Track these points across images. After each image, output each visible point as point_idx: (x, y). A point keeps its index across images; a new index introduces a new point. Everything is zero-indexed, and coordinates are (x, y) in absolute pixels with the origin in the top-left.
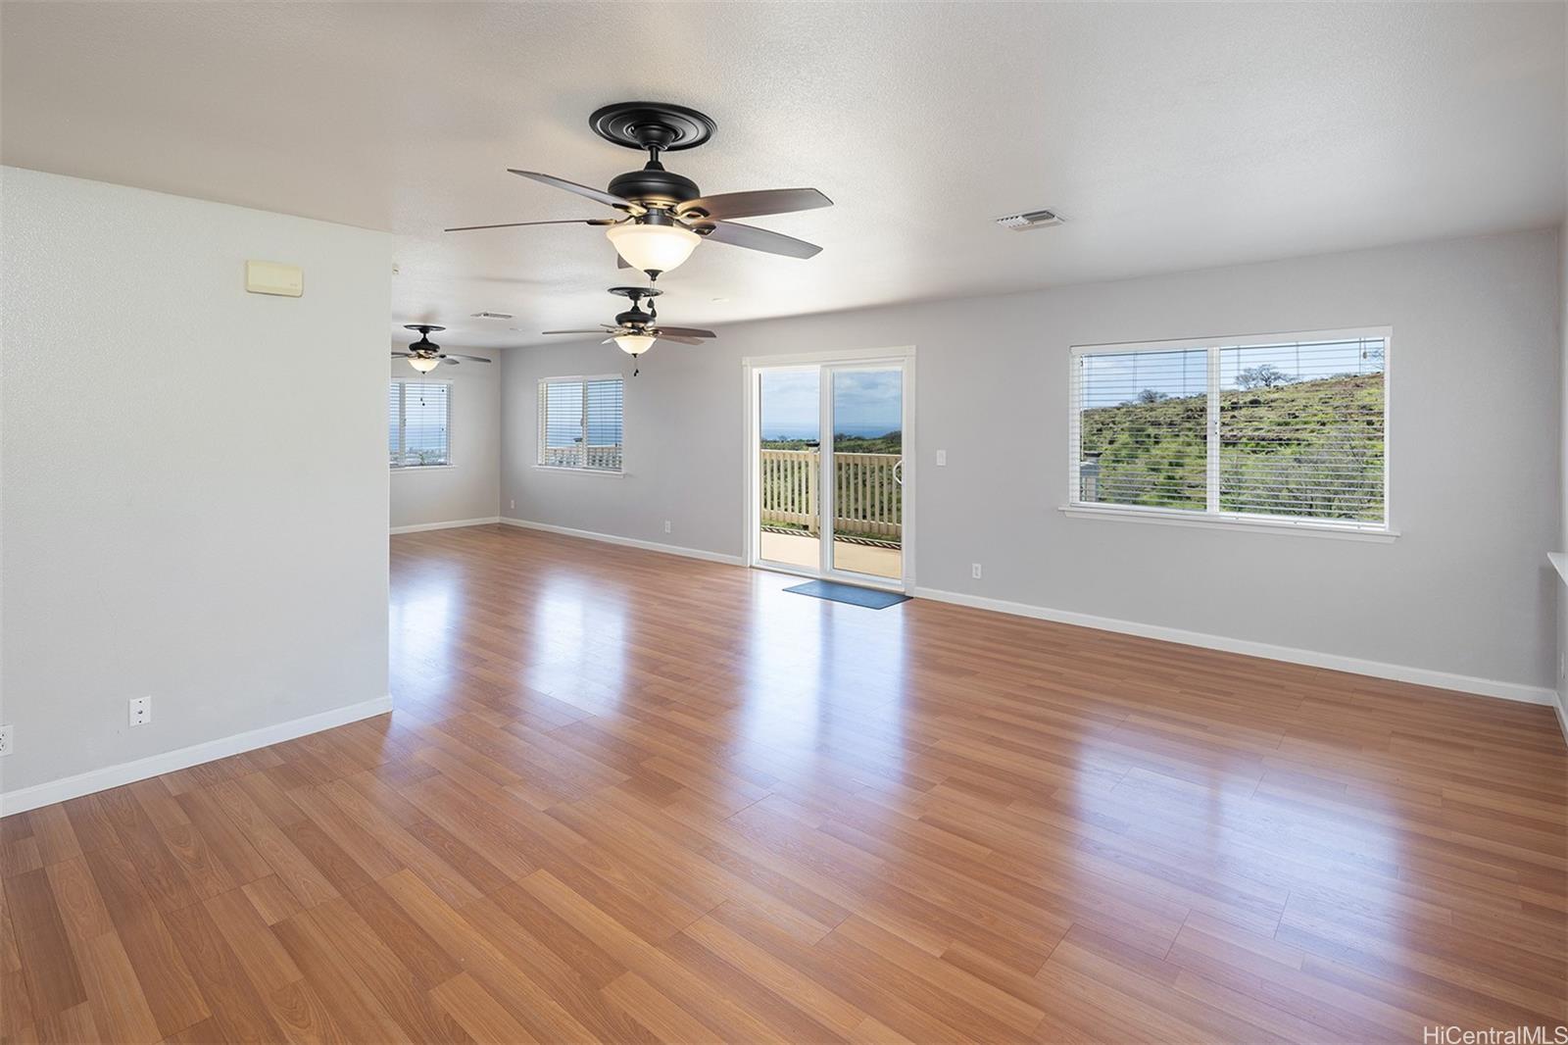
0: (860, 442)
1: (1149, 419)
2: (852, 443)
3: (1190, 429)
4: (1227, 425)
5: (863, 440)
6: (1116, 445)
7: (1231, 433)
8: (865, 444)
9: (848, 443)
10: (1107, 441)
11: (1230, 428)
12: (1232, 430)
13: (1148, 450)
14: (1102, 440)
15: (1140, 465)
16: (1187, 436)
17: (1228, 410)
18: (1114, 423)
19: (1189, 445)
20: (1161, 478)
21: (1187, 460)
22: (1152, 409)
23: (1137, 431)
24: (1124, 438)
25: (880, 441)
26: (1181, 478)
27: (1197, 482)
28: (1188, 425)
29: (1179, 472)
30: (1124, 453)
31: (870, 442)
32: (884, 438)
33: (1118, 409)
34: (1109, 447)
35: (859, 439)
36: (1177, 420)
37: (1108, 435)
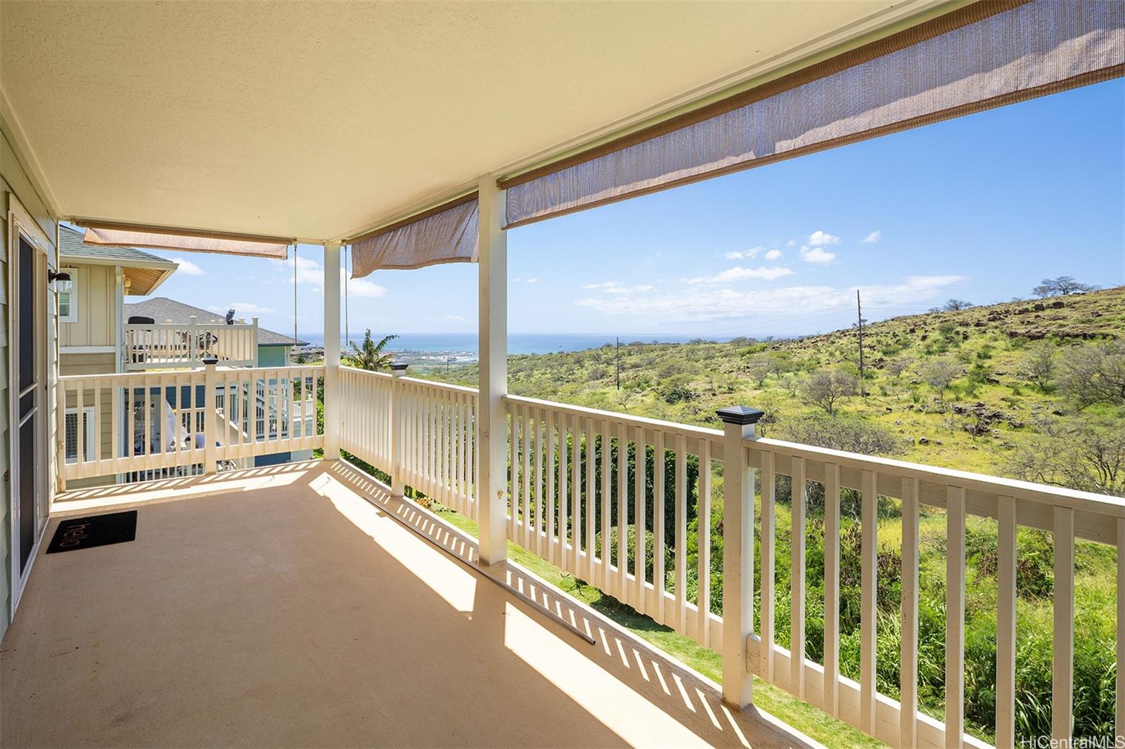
0: (713, 345)
1: (958, 320)
2: (707, 346)
3: (996, 327)
4: (1032, 323)
6: (928, 341)
7: (1036, 330)
8: (717, 346)
9: (704, 346)
10: (920, 338)
11: (1034, 326)
12: (1037, 327)
13: (957, 346)
14: (914, 337)
15: (951, 356)
16: (993, 332)
17: (1032, 311)
18: (925, 324)
19: (996, 340)
20: (971, 367)
21: (992, 353)
22: (959, 314)
23: (945, 330)
24: (935, 335)
26: (989, 367)
27: (1005, 371)
28: (993, 324)
29: (987, 363)
30: (935, 348)
31: (721, 345)
32: (731, 342)
33: (928, 315)
34: (921, 343)
35: (713, 343)
36: (984, 321)
37: (920, 333)
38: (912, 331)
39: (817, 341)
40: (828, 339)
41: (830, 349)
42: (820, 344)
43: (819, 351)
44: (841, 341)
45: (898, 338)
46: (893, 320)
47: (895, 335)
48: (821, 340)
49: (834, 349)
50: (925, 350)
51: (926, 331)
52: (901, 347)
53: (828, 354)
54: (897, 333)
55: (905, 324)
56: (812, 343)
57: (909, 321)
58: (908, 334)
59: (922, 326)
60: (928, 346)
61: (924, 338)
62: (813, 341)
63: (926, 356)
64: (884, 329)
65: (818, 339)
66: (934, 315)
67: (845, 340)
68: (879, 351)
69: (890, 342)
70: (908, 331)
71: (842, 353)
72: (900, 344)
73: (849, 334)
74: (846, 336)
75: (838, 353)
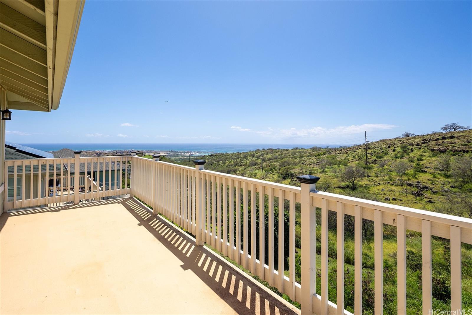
0: (303, 150)
1: (408, 143)
2: (300, 150)
3: (425, 147)
4: (441, 145)
5: (304, 149)
6: (396, 152)
7: (442, 148)
8: (305, 150)
9: (299, 150)
10: (392, 150)
11: (442, 146)
12: (443, 147)
13: (408, 155)
14: (390, 150)
15: (405, 160)
16: (424, 149)
17: (441, 140)
18: (394, 144)
19: (425, 152)
20: (414, 165)
21: (424, 158)
22: (409, 139)
23: (403, 147)
24: (399, 149)
25: (310, 150)
26: (422, 164)
27: (429, 166)
28: (424, 145)
29: (421, 163)
30: (399, 155)
31: (306, 150)
32: (311, 149)
33: (395, 139)
34: (393, 153)
35: (303, 149)
36: (420, 143)
37: (392, 148)
38: (389, 147)
39: (348, 151)
40: (352, 150)
41: (353, 154)
42: (349, 152)
43: (348, 155)
44: (358, 151)
45: (383, 150)
46: (380, 141)
47: (381, 149)
48: (349, 150)
49: (355, 155)
50: (395, 156)
51: (395, 147)
52: (384, 154)
53: (352, 157)
54: (382, 148)
55: (385, 143)
56: (346, 151)
57: (387, 142)
58: (387, 148)
59: (393, 145)
60: (396, 155)
61: (394, 151)
62: (346, 150)
63: (395, 159)
64: (377, 146)
65: (348, 150)
66: (398, 139)
67: (359, 151)
68: (374, 156)
69: (379, 152)
70: (387, 147)
71: (358, 157)
72: (384, 153)
73: (362, 148)
74: (360, 148)
75: (356, 156)
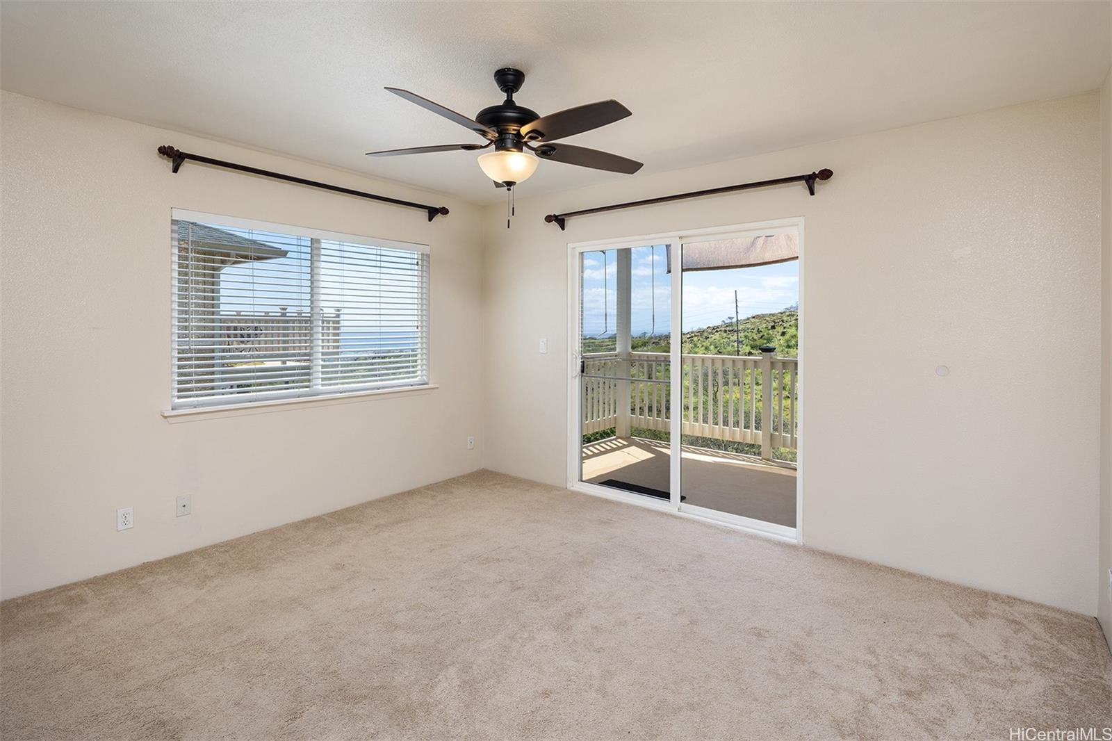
38: (773, 327)
39: (692, 337)
40: (701, 335)
41: (704, 344)
42: (695, 339)
43: (695, 345)
44: (714, 337)
45: (761, 334)
46: (754, 317)
47: (759, 331)
48: (695, 336)
49: (709, 344)
50: (786, 344)
51: (784, 328)
52: (765, 341)
53: (703, 348)
54: (760, 329)
55: (765, 321)
56: (688, 338)
57: (768, 319)
58: (769, 330)
59: (781, 323)
60: (788, 341)
61: (783, 334)
62: (688, 336)
63: (786, 350)
64: (749, 326)
65: (693, 335)
66: (787, 314)
67: (717, 336)
68: (747, 345)
69: (755, 337)
70: (770, 328)
71: (716, 347)
72: (764, 339)
73: (721, 331)
74: (717, 331)
75: (712, 347)
